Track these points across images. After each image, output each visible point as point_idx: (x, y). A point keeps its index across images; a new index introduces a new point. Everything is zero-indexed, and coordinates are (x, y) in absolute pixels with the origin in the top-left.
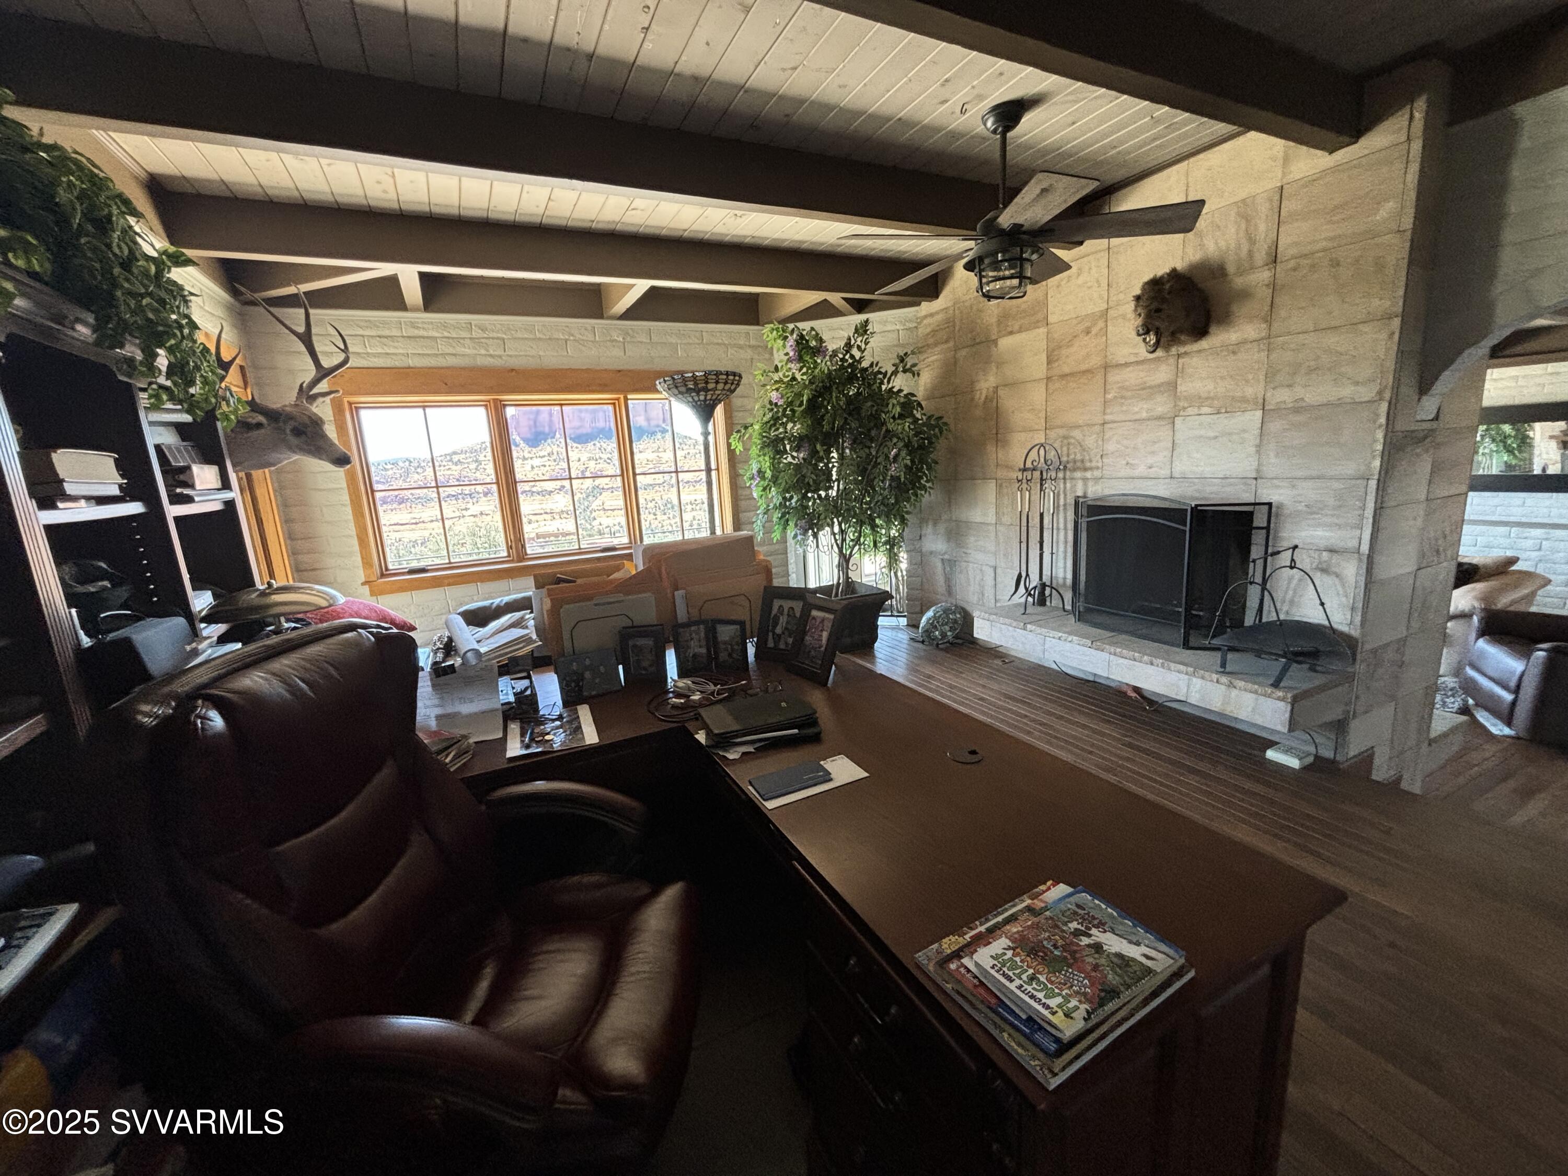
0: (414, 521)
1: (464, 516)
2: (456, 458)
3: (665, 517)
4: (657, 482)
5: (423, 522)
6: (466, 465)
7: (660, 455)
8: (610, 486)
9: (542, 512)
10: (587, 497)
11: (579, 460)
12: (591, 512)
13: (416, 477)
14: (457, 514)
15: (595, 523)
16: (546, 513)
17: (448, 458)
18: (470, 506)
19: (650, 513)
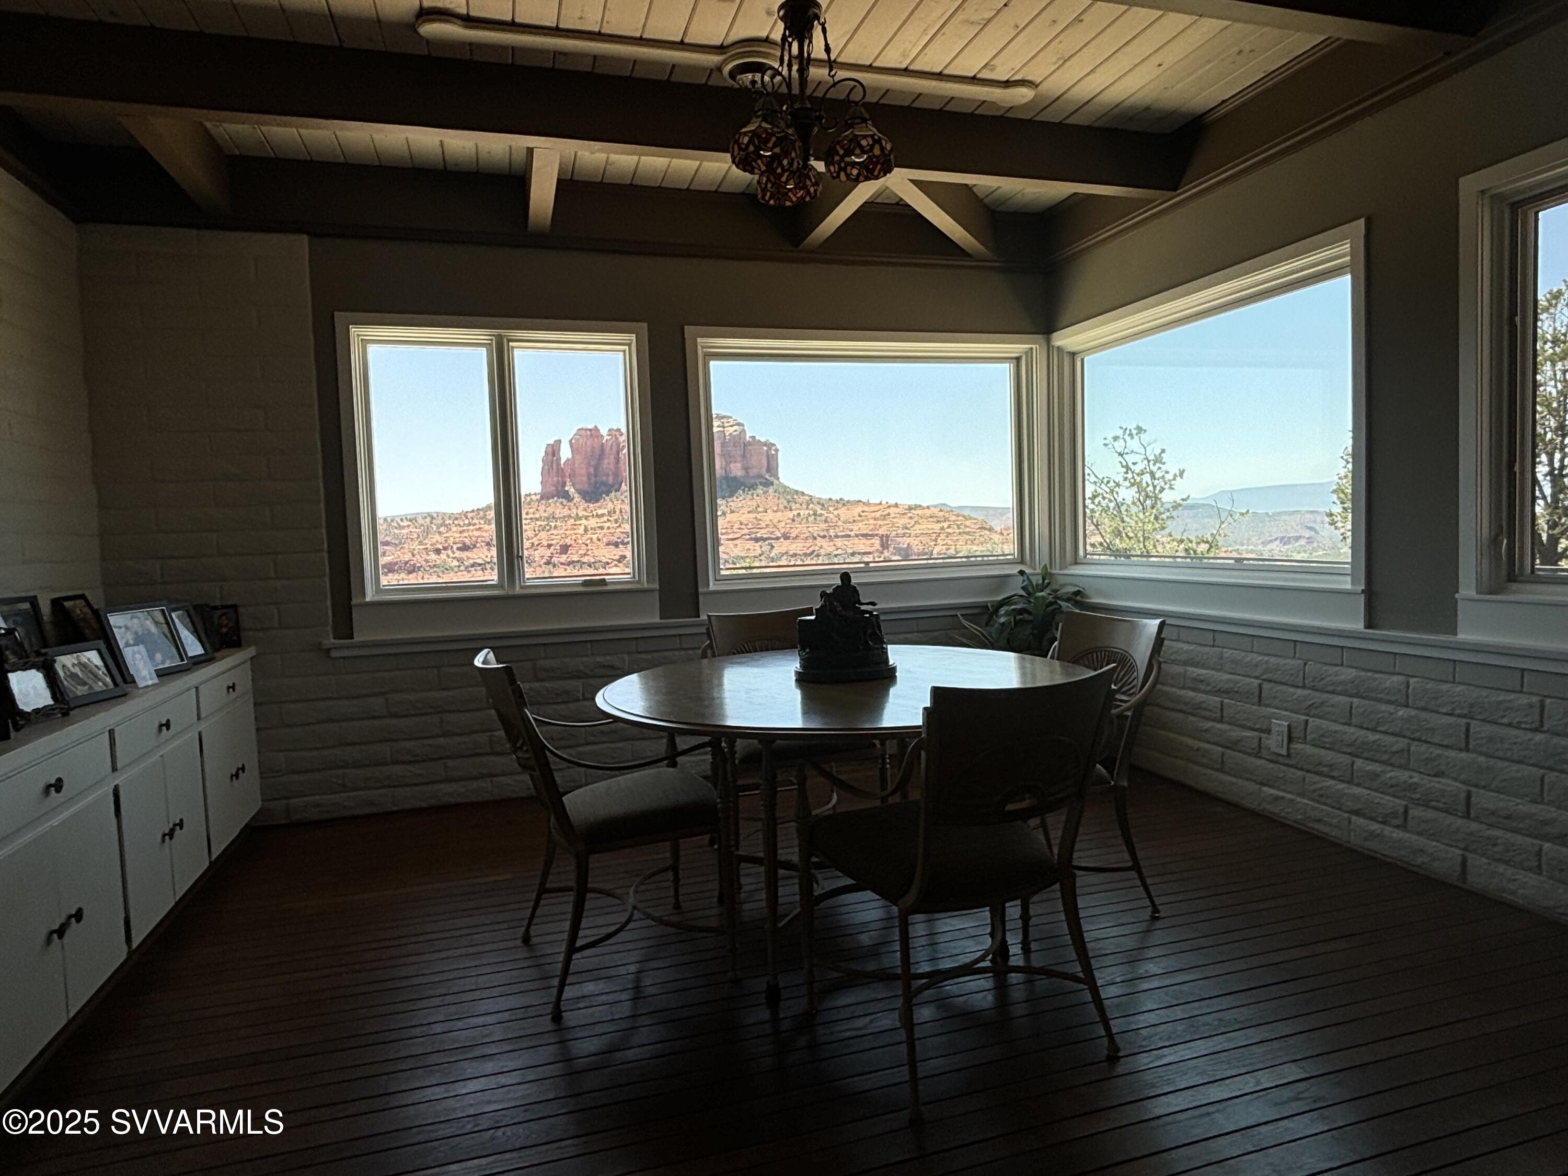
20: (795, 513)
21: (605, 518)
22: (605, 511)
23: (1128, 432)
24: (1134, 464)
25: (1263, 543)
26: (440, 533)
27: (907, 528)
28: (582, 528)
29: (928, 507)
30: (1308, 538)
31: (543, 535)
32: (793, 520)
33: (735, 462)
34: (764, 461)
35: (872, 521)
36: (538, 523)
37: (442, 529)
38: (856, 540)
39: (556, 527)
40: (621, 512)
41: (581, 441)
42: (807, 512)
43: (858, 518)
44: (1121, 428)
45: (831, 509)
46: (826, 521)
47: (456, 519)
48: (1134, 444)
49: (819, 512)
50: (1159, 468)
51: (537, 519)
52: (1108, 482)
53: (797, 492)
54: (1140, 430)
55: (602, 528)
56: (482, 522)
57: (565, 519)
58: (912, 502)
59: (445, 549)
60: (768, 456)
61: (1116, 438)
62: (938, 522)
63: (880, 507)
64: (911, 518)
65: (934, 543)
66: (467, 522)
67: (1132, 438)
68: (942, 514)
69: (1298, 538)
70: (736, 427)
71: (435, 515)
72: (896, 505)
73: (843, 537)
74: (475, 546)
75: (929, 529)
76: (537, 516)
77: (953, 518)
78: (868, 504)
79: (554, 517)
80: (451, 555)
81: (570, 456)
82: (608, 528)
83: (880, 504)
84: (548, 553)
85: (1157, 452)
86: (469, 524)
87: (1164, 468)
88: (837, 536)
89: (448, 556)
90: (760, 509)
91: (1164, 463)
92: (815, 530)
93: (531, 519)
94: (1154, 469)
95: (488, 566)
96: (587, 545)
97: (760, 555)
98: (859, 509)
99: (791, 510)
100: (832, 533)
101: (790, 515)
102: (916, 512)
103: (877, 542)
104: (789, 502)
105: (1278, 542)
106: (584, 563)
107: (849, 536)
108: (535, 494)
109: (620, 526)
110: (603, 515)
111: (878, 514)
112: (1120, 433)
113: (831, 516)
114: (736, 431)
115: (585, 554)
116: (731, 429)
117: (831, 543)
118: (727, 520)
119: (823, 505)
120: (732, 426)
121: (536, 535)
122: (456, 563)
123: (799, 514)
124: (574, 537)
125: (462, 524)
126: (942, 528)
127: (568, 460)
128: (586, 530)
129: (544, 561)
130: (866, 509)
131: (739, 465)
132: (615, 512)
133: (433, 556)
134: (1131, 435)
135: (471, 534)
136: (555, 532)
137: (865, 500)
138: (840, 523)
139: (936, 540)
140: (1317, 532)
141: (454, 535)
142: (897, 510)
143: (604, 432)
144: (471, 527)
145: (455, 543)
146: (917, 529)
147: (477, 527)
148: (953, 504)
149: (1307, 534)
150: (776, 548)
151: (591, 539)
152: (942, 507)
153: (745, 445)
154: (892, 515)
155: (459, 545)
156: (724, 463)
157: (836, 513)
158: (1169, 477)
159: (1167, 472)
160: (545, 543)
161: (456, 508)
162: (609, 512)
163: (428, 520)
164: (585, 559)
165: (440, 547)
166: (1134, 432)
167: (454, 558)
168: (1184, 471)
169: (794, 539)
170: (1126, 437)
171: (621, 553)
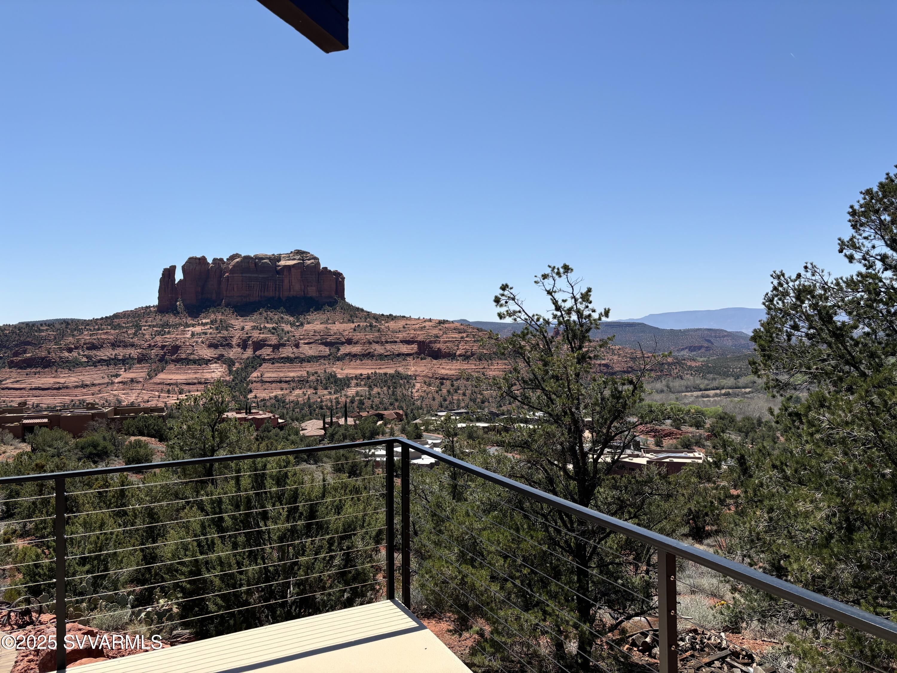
0: (57, 386)
1: (113, 383)
2: (116, 321)
3: (326, 392)
4: (323, 354)
5: (67, 387)
6: (124, 330)
7: (329, 326)
8: (272, 357)
9: (196, 381)
10: (246, 367)
11: (243, 329)
12: (248, 385)
13: (71, 339)
14: (106, 380)
15: (250, 396)
16: (200, 383)
17: (109, 321)
18: (121, 372)
19: (310, 387)
20: (356, 324)
21: (208, 326)
22: (208, 321)
23: (556, 270)
24: (564, 301)
25: (678, 350)
26: (73, 335)
27: (437, 337)
28: (190, 333)
29: (453, 322)
30: (707, 347)
31: (158, 338)
32: (355, 330)
33: (312, 286)
34: (334, 286)
35: (412, 332)
36: (155, 329)
37: (75, 333)
38: (401, 345)
39: (169, 333)
40: (221, 321)
41: (192, 267)
42: (365, 324)
43: (402, 329)
44: (549, 266)
45: (383, 322)
46: (379, 331)
47: (88, 325)
48: (561, 283)
49: (374, 324)
50: (587, 307)
51: (154, 326)
52: (538, 320)
53: (358, 309)
54: (567, 269)
55: (206, 334)
56: (109, 327)
57: (176, 326)
58: (442, 318)
59: (76, 348)
60: (337, 282)
61: (545, 277)
62: (460, 333)
63: (418, 321)
64: (440, 329)
65: (456, 348)
66: (96, 327)
67: (560, 276)
68: (462, 327)
69: (700, 348)
70: (313, 261)
71: (70, 322)
72: (430, 320)
73: (391, 342)
74: (102, 346)
75: (453, 338)
76: (155, 323)
77: (470, 330)
78: (410, 319)
79: (167, 325)
80: (82, 353)
81: (182, 278)
82: (211, 334)
83: (419, 319)
84: (162, 352)
85: (584, 291)
86: (98, 329)
87: (590, 306)
88: (387, 342)
89: (79, 354)
90: (330, 322)
91: (590, 302)
92: (370, 337)
93: (149, 326)
94: (581, 307)
95: (112, 362)
96: (193, 346)
97: (329, 355)
98: (402, 323)
99: (353, 322)
100: (383, 339)
101: (353, 326)
102: (444, 326)
103: (415, 347)
104: (351, 316)
105: (687, 350)
106: (190, 360)
107: (396, 342)
108: (154, 306)
109: (220, 332)
110: (206, 324)
111: (417, 326)
112: (548, 271)
113: (383, 327)
114: (312, 263)
115: (191, 354)
116: (309, 262)
117: (383, 347)
118: (304, 328)
119: (377, 319)
120: (309, 260)
121: (152, 339)
122: (85, 359)
123: (359, 325)
124: (183, 341)
125: (92, 328)
126: (462, 338)
127: (181, 281)
128: (193, 335)
129: (158, 358)
130: (408, 322)
131: (314, 288)
132: (216, 321)
133: (66, 354)
134: (558, 274)
135: (99, 337)
136: (168, 336)
137: (407, 316)
138: (389, 333)
139: (458, 346)
140: (712, 343)
141: (86, 337)
142: (430, 324)
143: (210, 261)
144: (100, 332)
145: (84, 344)
146: (444, 338)
147: (105, 331)
148: (471, 320)
149: (706, 345)
150: (342, 350)
151: (197, 342)
152: (463, 322)
153: (319, 274)
154: (427, 327)
155: (88, 346)
156: (303, 287)
157: (387, 325)
158: (595, 316)
159: (594, 311)
160: (160, 344)
161: (88, 317)
162: (212, 322)
163: (64, 326)
164: (192, 357)
165: (73, 346)
166: (562, 270)
167: (84, 356)
168: (609, 310)
169: (355, 343)
170: (554, 275)
171: (219, 353)
